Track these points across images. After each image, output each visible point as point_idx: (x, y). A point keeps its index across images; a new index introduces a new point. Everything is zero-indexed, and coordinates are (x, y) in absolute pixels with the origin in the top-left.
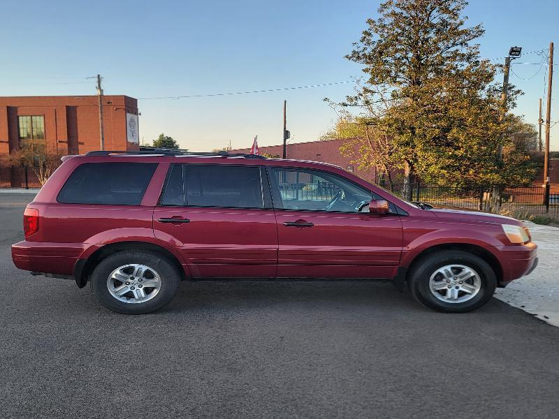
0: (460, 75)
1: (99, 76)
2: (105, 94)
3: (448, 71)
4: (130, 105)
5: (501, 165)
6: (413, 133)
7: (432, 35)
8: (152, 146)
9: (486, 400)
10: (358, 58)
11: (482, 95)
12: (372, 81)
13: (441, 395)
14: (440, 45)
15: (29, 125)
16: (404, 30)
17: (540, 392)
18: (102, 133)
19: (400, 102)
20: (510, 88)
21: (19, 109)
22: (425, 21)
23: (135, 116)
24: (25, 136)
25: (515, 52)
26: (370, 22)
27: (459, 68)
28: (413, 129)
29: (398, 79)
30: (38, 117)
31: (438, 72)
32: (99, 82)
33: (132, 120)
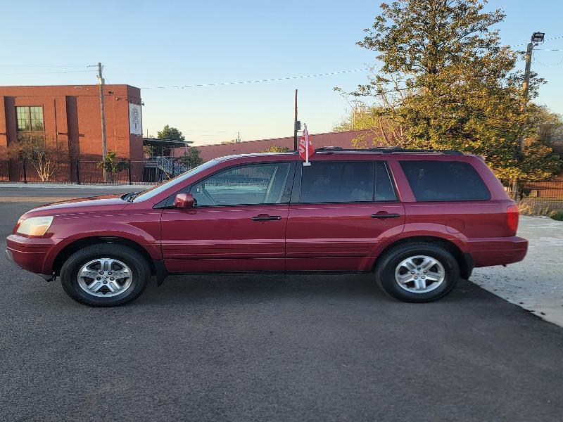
0: (479, 63)
1: (100, 64)
2: (106, 83)
3: (465, 58)
4: (133, 95)
5: (521, 158)
6: (428, 124)
7: (449, 20)
8: (156, 138)
9: (465, 392)
10: (371, 44)
11: (503, 83)
12: (386, 69)
13: (421, 387)
14: (458, 30)
15: (27, 115)
16: (420, 15)
17: (521, 385)
18: (104, 124)
19: (416, 91)
20: (532, 76)
21: (16, 99)
22: (442, 5)
23: (138, 107)
24: (24, 127)
25: (538, 37)
26: (384, 6)
27: (478, 55)
28: (428, 120)
29: (413, 67)
30: (37, 108)
31: (455, 59)
32: (100, 71)
33: (135, 111)
